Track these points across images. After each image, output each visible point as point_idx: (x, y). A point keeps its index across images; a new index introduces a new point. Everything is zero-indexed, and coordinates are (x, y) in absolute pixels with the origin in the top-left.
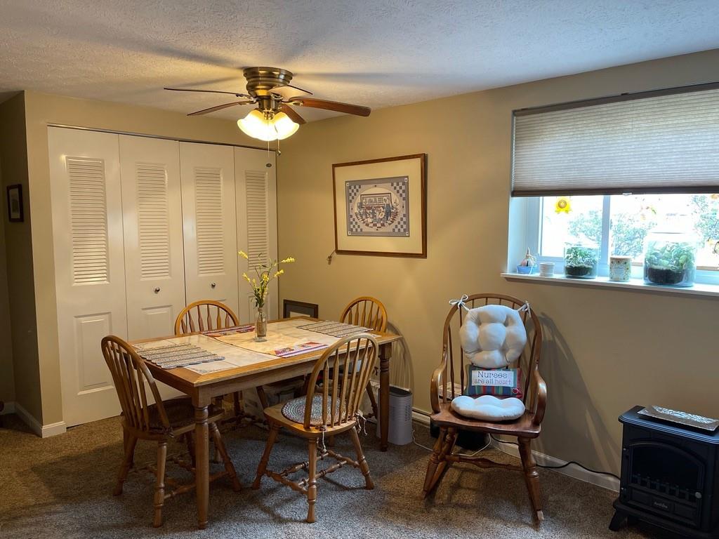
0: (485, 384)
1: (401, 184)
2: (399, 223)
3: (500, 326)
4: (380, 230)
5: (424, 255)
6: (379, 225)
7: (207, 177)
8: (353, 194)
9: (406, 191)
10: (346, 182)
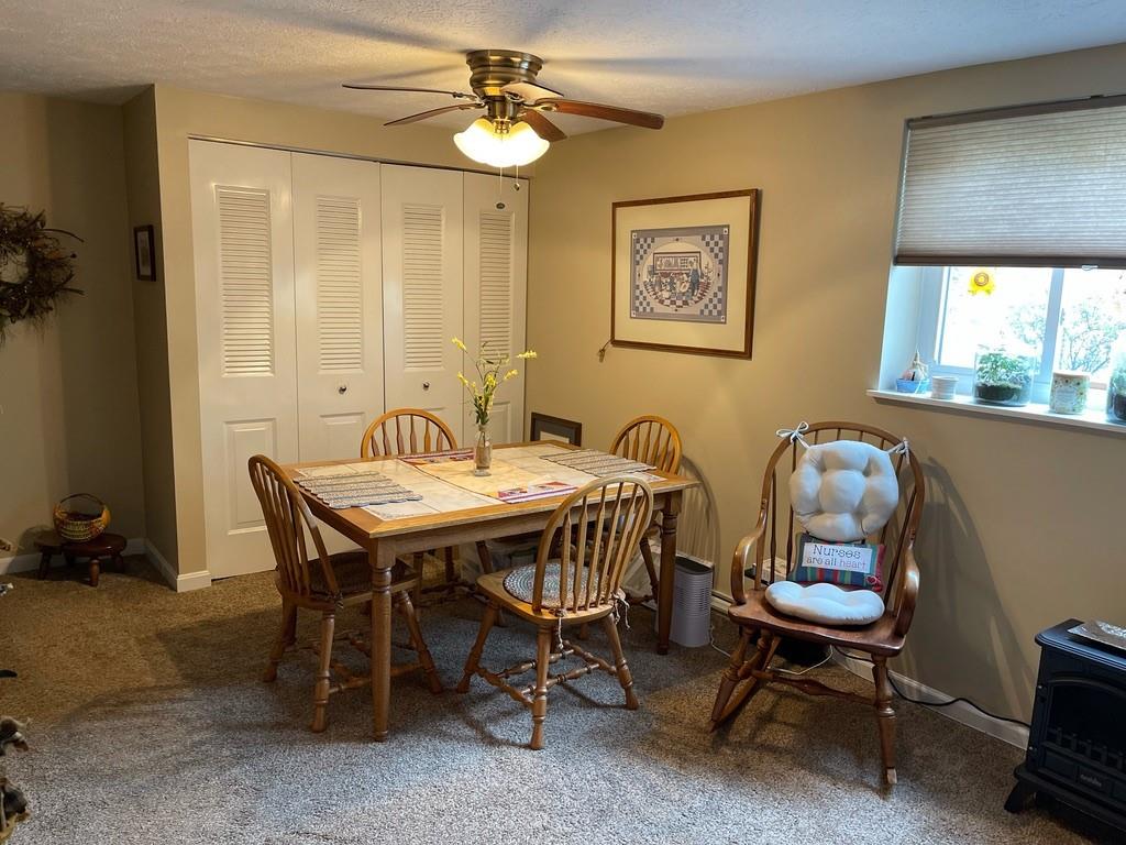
0: (823, 566)
1: (717, 238)
2: (711, 301)
3: (857, 476)
4: (682, 311)
5: (747, 354)
6: (679, 303)
7: (422, 219)
8: (642, 252)
9: (725, 250)
10: (633, 232)
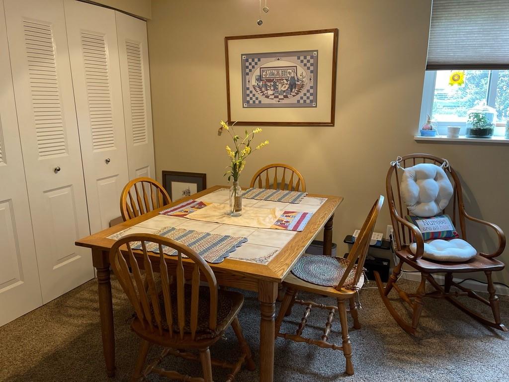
0: (433, 231)
1: (308, 58)
2: (305, 95)
3: (432, 181)
4: (286, 101)
5: (332, 123)
6: (281, 97)
8: (250, 67)
9: (315, 65)
10: (242, 55)
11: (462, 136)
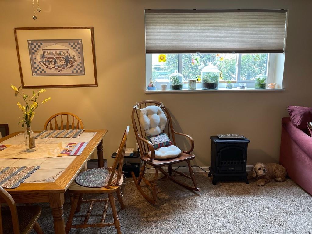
0: (159, 143)
2: (76, 67)
5: (96, 85)
9: (81, 48)
10: (28, 40)
11: (169, 89)
